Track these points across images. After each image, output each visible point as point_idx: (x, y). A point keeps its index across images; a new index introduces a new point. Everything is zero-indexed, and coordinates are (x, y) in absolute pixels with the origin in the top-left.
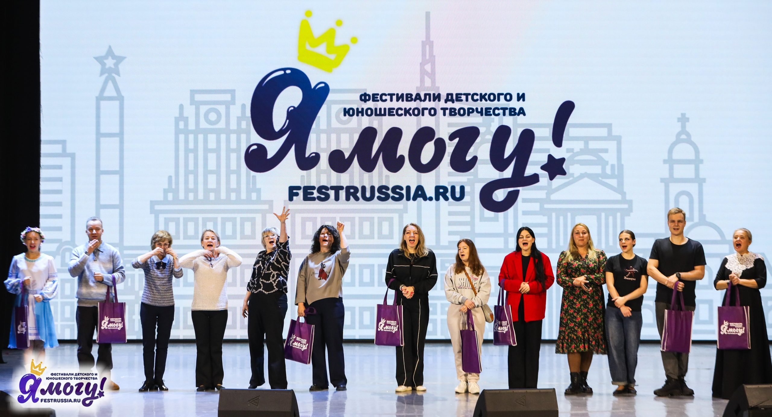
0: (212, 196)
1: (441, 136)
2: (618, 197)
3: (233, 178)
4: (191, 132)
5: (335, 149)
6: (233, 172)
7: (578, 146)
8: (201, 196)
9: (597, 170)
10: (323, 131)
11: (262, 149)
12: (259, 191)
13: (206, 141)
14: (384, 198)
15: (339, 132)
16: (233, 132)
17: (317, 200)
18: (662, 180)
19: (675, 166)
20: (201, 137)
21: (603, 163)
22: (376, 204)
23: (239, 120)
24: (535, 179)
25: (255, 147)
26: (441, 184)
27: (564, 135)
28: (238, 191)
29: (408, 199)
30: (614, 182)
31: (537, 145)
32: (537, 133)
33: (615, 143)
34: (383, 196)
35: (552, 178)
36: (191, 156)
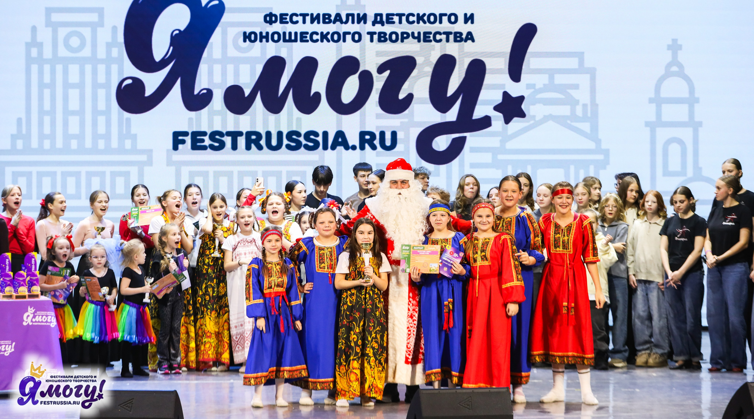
0: (74, 144)
1: (367, 69)
2: (591, 145)
3: (102, 120)
4: (47, 61)
5: (232, 84)
6: (102, 113)
7: (541, 80)
8: (59, 144)
9: (564, 110)
10: (217, 61)
11: (138, 84)
12: (134, 138)
13: (66, 72)
14: (295, 147)
15: (236, 61)
16: (102, 61)
17: (209, 149)
18: (647, 124)
19: (664, 106)
20: (59, 68)
21: (573, 103)
22: (284, 154)
23: (109, 46)
24: (486, 122)
25: (129, 81)
26: (367, 129)
27: (524, 67)
28: (107, 137)
29: (325, 148)
30: (586, 127)
31: (488, 79)
32: (489, 64)
33: (588, 76)
34: (293, 144)
35: (507, 121)
36: (47, 92)
